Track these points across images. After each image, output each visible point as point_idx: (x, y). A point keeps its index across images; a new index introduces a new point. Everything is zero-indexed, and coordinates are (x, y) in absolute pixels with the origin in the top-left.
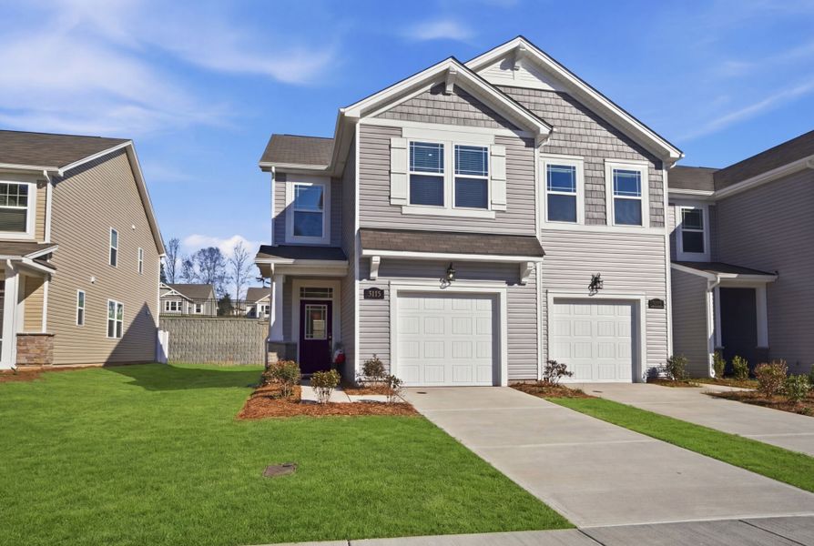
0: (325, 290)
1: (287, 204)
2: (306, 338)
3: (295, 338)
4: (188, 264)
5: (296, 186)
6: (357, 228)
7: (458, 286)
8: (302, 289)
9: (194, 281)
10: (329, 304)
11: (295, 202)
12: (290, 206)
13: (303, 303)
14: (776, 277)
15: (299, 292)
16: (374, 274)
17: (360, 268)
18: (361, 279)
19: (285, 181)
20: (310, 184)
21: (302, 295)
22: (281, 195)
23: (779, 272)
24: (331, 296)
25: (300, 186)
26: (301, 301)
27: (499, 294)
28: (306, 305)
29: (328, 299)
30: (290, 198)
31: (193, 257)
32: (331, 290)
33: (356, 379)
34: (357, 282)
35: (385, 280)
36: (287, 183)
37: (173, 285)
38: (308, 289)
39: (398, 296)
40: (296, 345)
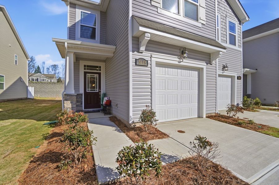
0: (97, 67)
1: (76, 21)
2: (87, 91)
3: (82, 91)
4: (48, 69)
5: (81, 12)
6: (130, 15)
7: (186, 62)
8: (85, 66)
9: (50, 73)
10: (100, 74)
11: (81, 20)
12: (78, 22)
13: (85, 73)
14: (256, 71)
15: (83, 68)
16: (142, 48)
17: (133, 44)
18: (133, 52)
19: (75, 8)
20: (89, 12)
21: (85, 69)
22: (73, 16)
23: (257, 69)
24: (100, 70)
25: (84, 13)
26: (85, 72)
27: (203, 68)
28: (87, 74)
29: (99, 71)
30: (78, 18)
31: (50, 67)
32: (100, 67)
33: (131, 122)
34: (131, 53)
35: (148, 54)
36: (77, 9)
37: (44, 74)
38: (88, 66)
39: (156, 66)
40: (82, 95)
